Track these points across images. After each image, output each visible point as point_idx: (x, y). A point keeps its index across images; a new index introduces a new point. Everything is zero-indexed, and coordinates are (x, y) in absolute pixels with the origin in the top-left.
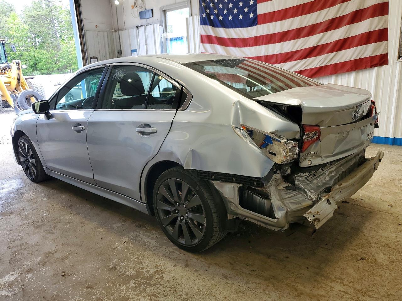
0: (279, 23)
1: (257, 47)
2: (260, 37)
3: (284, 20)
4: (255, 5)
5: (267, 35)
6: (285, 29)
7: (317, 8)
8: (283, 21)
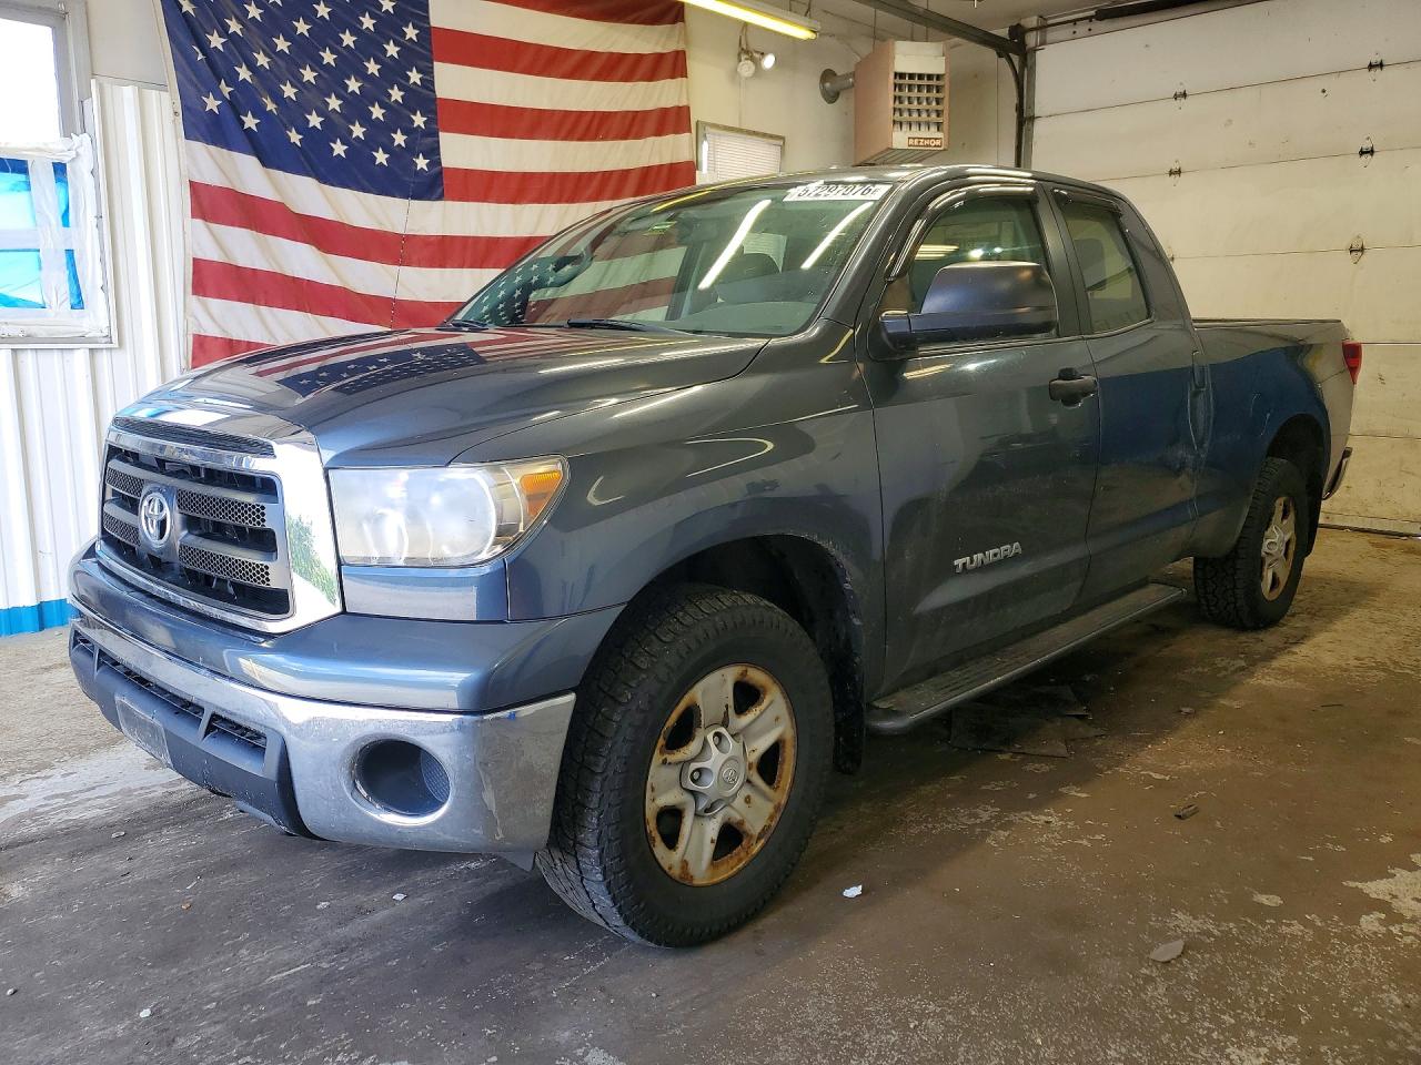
0: (507, 209)
1: (448, 271)
2: (453, 238)
3: (519, 203)
4: (431, 133)
5: (476, 240)
6: (524, 231)
7: (589, 192)
8: (518, 206)
